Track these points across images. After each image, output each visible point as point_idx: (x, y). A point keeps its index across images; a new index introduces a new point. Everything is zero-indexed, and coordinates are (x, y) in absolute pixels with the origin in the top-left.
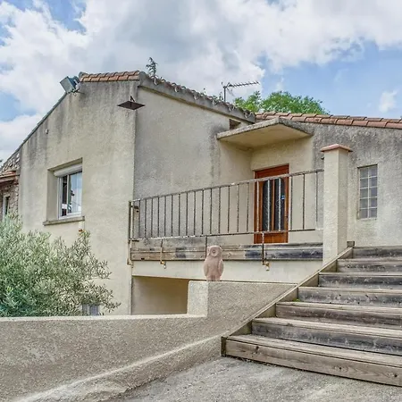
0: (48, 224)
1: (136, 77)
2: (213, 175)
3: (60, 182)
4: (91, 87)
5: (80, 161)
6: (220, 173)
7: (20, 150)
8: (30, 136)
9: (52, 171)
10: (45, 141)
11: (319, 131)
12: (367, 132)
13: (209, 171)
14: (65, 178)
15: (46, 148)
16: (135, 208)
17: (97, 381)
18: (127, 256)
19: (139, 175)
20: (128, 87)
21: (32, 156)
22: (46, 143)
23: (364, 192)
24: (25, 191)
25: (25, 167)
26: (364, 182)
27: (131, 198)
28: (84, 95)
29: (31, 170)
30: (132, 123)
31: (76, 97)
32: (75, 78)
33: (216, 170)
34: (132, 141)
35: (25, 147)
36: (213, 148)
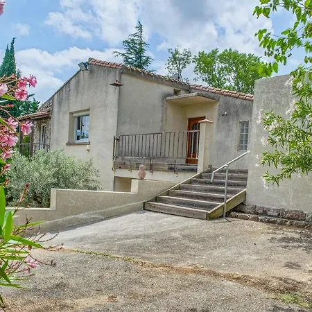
0: (69, 144)
1: (120, 68)
2: (162, 121)
3: (76, 120)
4: (95, 68)
5: (88, 110)
6: (166, 120)
7: (52, 98)
8: (59, 91)
9: (71, 113)
10: (68, 95)
11: (222, 99)
12: (245, 102)
13: (161, 119)
14: (79, 118)
15: (68, 100)
16: (117, 140)
17: (94, 214)
18: (112, 166)
19: (120, 122)
20: (116, 72)
21: (60, 103)
22: (69, 97)
23: (242, 136)
24: (56, 124)
25: (56, 110)
26: (242, 130)
27: (115, 134)
28: (91, 72)
29: (59, 111)
30: (117, 94)
31: (87, 73)
32: (87, 62)
33: (164, 119)
34: (117, 103)
35: (56, 97)
36: (163, 106)
